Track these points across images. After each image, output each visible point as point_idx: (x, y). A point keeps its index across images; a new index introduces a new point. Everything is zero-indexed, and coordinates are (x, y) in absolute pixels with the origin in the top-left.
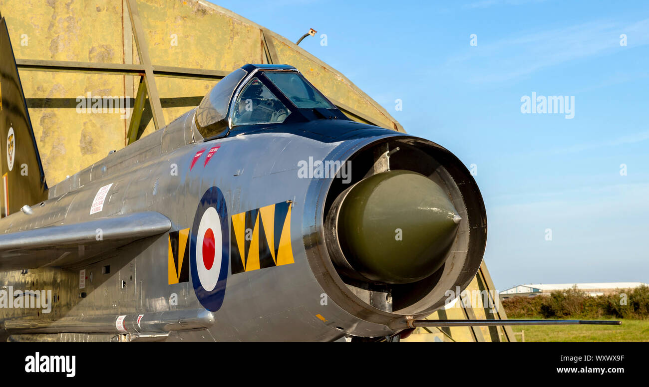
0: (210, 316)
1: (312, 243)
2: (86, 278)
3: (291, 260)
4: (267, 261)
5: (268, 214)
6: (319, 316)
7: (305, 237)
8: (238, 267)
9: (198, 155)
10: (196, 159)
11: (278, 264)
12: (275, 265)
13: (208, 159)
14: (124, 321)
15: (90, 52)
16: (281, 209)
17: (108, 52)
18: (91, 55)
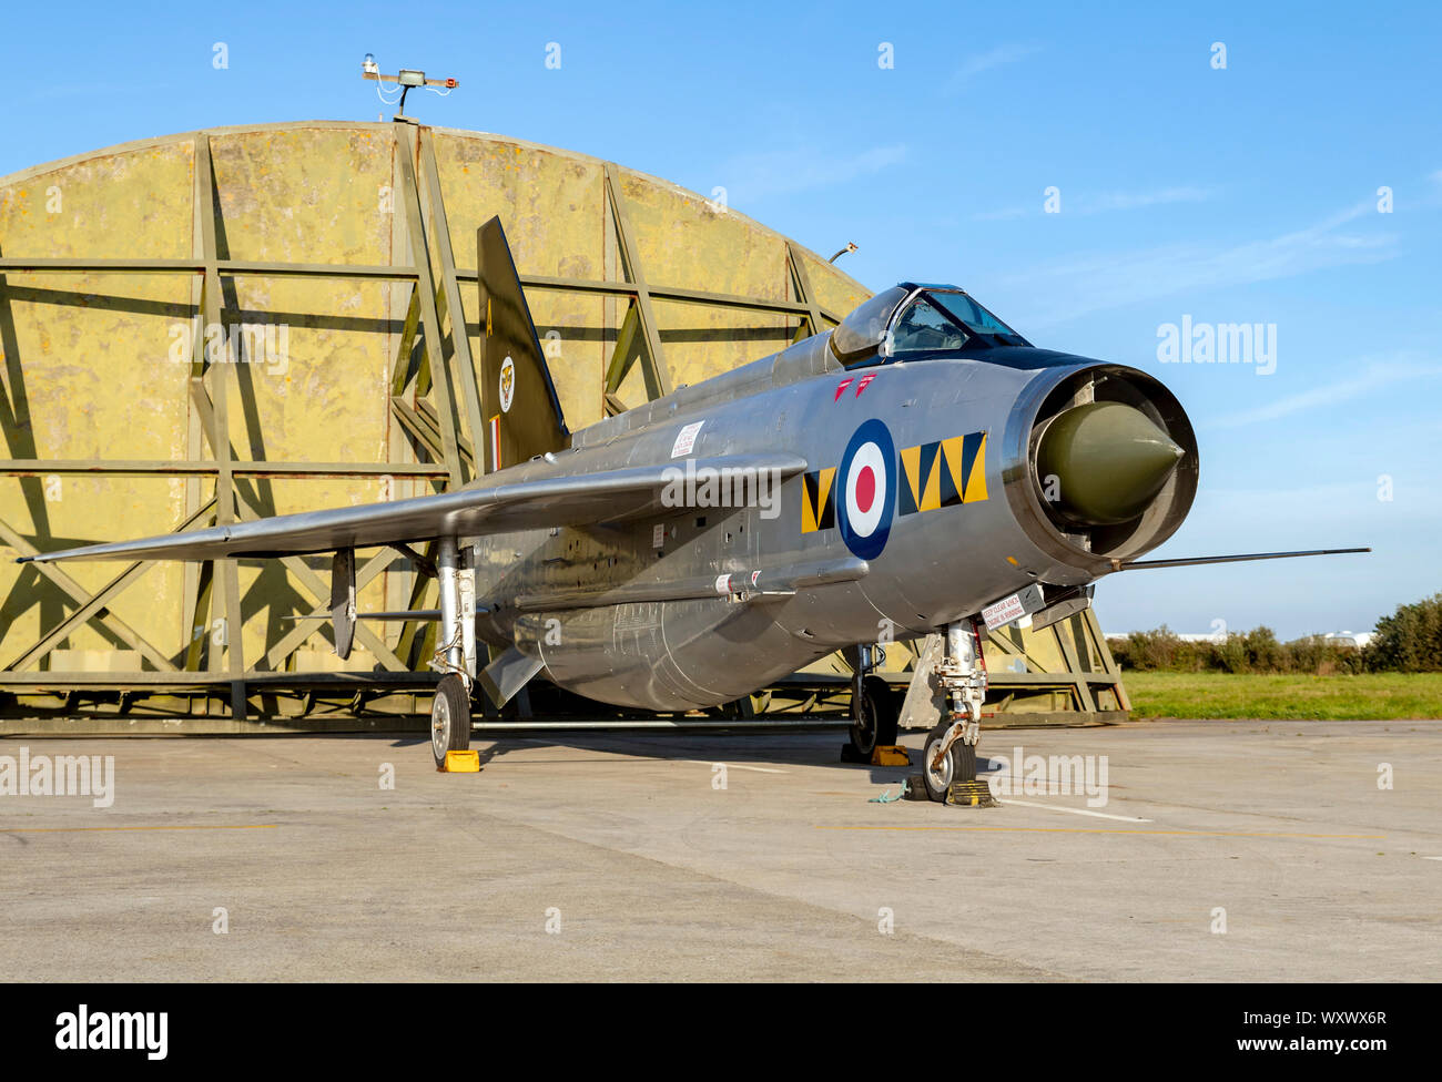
0: (864, 565)
1: (1013, 477)
2: (665, 534)
3: (984, 496)
4: (951, 498)
5: (953, 449)
6: (1011, 560)
7: (1004, 472)
8: (909, 506)
9: (844, 385)
10: (841, 390)
11: (965, 502)
12: (961, 502)
13: (861, 389)
14: (729, 581)
15: (560, 265)
16: (972, 443)
17: (584, 265)
18: (562, 269)
